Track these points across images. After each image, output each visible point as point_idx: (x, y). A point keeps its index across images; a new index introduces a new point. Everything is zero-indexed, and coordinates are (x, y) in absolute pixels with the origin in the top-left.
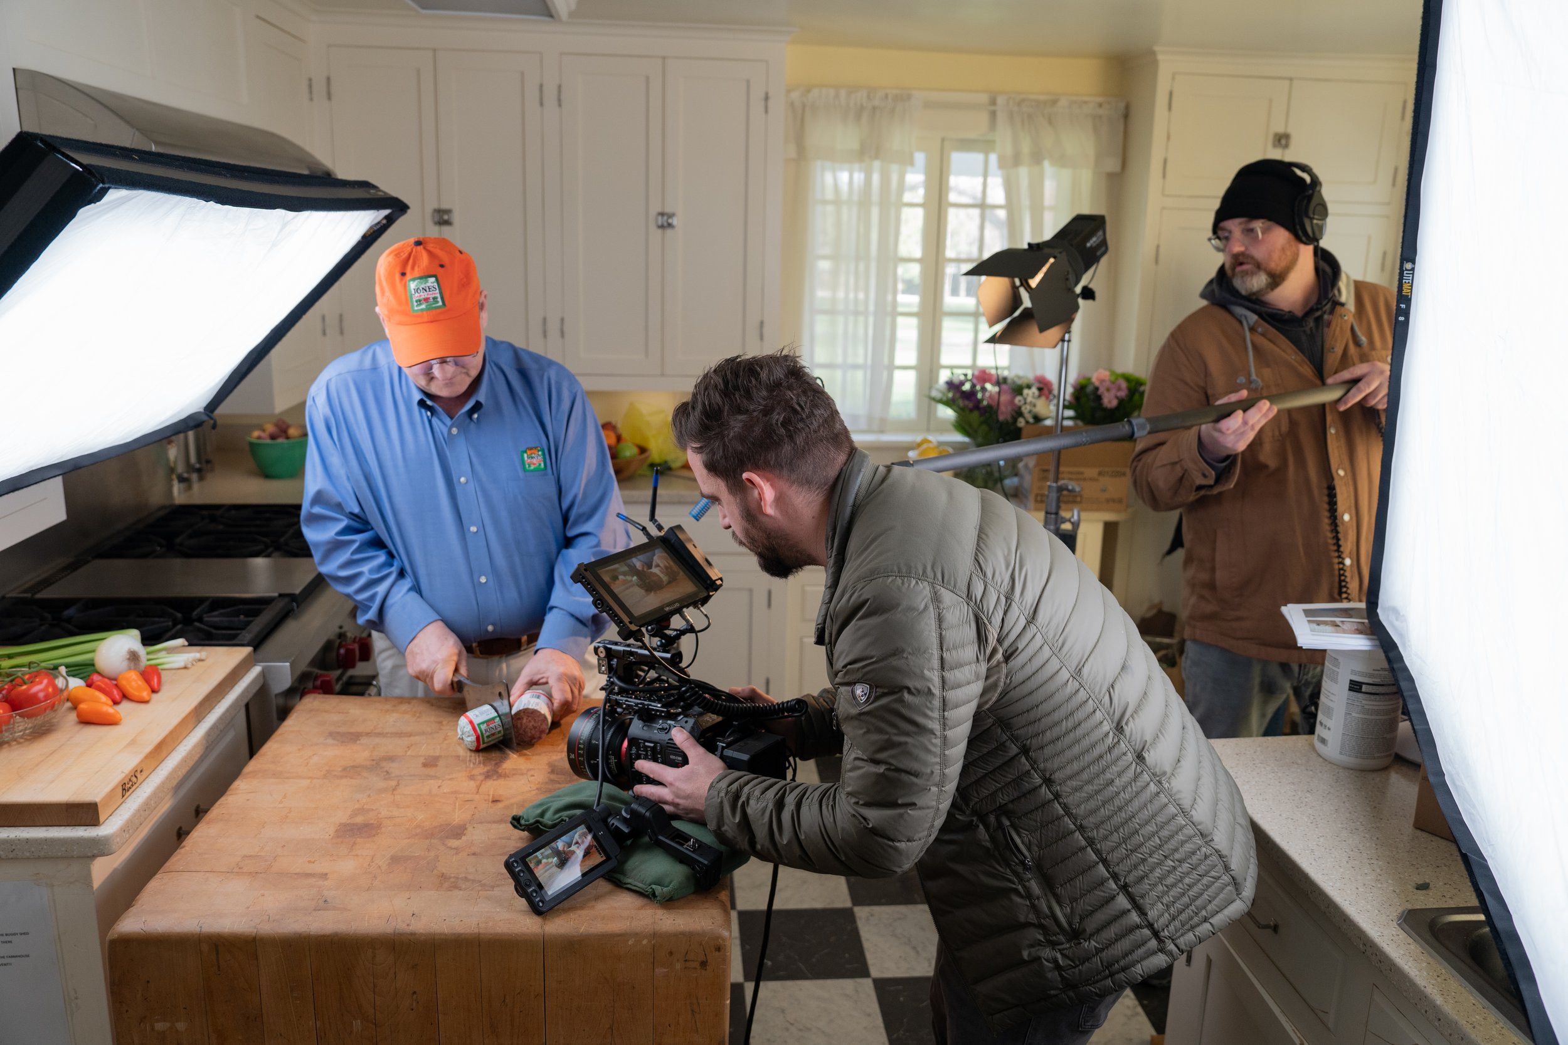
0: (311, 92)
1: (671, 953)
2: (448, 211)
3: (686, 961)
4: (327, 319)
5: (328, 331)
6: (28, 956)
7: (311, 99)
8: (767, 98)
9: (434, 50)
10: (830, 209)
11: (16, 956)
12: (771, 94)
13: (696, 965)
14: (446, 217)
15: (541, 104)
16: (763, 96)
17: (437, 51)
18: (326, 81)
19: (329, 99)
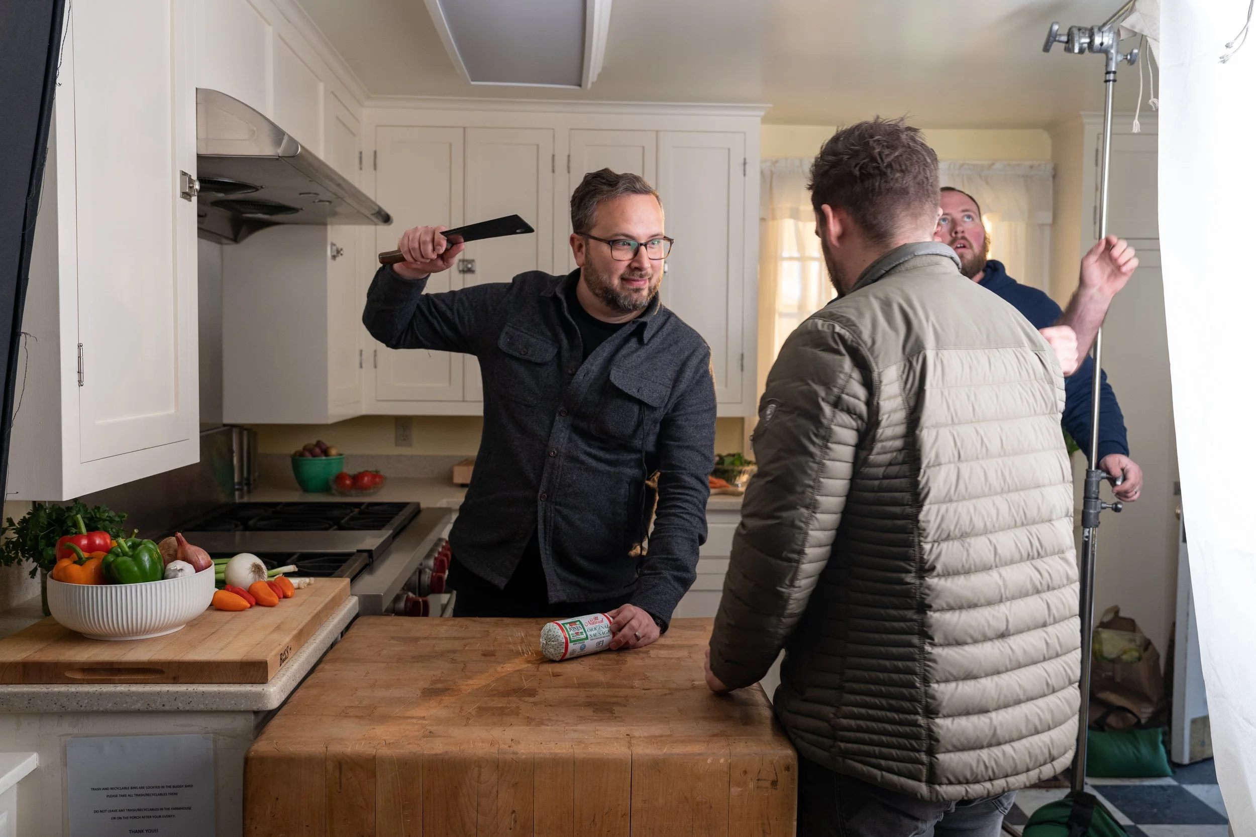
0: (361, 162)
1: (745, 772)
2: (472, 261)
3: (758, 780)
4: (364, 353)
5: (364, 365)
6: (190, 808)
7: (361, 169)
8: (745, 164)
9: (464, 128)
10: (796, 265)
11: (180, 809)
12: (747, 161)
13: (768, 784)
14: (470, 266)
15: (553, 171)
16: (742, 161)
17: (466, 129)
18: (373, 154)
19: (375, 168)
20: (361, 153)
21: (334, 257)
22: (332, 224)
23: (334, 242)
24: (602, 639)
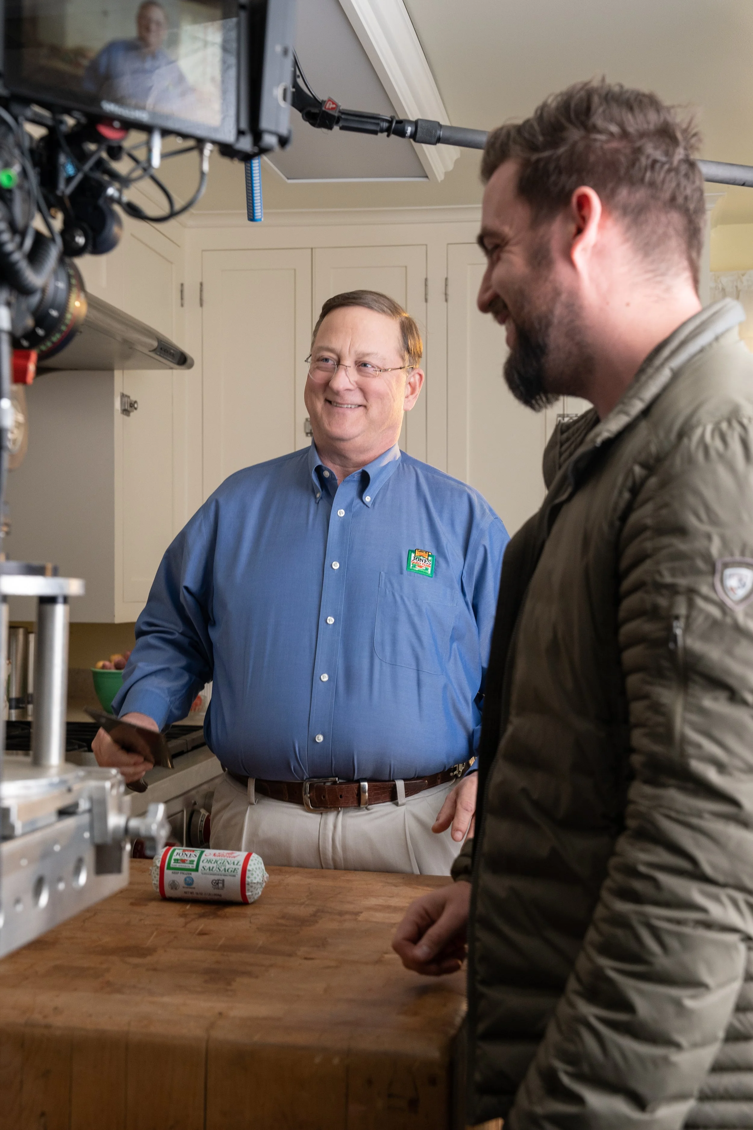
0: (182, 298)
1: (370, 1082)
3: (389, 1096)
7: (182, 305)
9: (312, 249)
13: (404, 1104)
15: (426, 300)
17: (314, 250)
18: (199, 286)
19: (201, 305)
20: (182, 285)
21: (126, 412)
22: (123, 369)
23: (126, 393)
24: (223, 877)
